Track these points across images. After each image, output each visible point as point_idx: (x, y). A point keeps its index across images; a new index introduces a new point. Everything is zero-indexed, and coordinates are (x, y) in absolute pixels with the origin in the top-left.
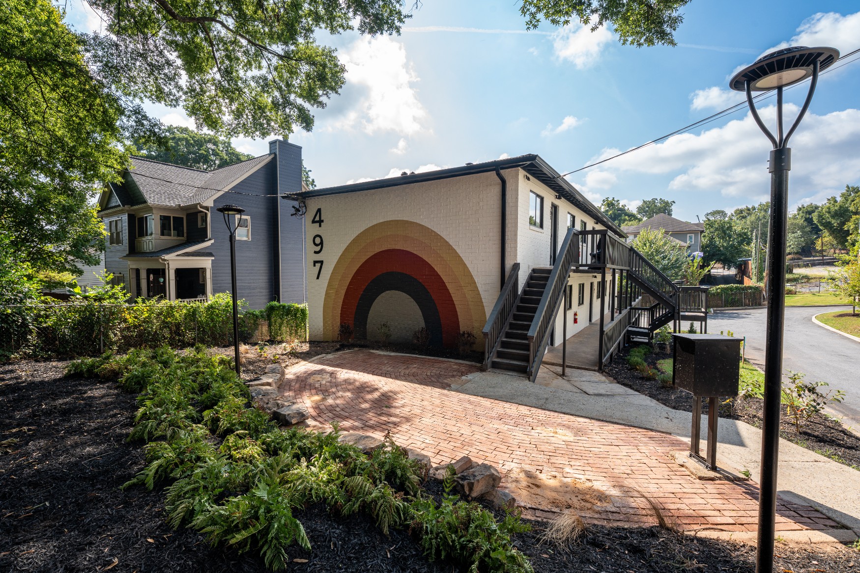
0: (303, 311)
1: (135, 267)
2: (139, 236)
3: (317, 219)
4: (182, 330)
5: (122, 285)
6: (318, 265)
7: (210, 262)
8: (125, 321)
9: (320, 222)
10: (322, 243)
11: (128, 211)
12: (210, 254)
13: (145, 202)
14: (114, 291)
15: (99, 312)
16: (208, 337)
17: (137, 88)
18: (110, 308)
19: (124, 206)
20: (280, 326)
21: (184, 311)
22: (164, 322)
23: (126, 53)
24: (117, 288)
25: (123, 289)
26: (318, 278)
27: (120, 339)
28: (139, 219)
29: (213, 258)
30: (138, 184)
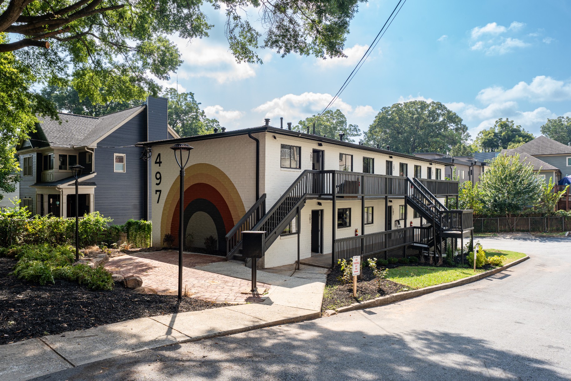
0: (149, 226)
1: (40, 193)
2: (44, 170)
3: (158, 161)
4: (64, 238)
5: (26, 207)
6: (158, 193)
7: (93, 190)
8: (27, 230)
9: (160, 163)
10: (160, 178)
11: (37, 151)
12: (93, 184)
13: (48, 145)
14: (21, 211)
15: (10, 224)
16: (82, 243)
17: (40, 76)
18: (18, 222)
19: (34, 148)
20: (135, 237)
21: (66, 225)
22: (52, 232)
23: (33, 56)
24: (23, 209)
25: (26, 209)
26: (158, 203)
27: (23, 242)
28: (44, 156)
29: (96, 187)
30: (44, 131)
